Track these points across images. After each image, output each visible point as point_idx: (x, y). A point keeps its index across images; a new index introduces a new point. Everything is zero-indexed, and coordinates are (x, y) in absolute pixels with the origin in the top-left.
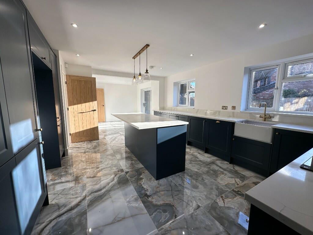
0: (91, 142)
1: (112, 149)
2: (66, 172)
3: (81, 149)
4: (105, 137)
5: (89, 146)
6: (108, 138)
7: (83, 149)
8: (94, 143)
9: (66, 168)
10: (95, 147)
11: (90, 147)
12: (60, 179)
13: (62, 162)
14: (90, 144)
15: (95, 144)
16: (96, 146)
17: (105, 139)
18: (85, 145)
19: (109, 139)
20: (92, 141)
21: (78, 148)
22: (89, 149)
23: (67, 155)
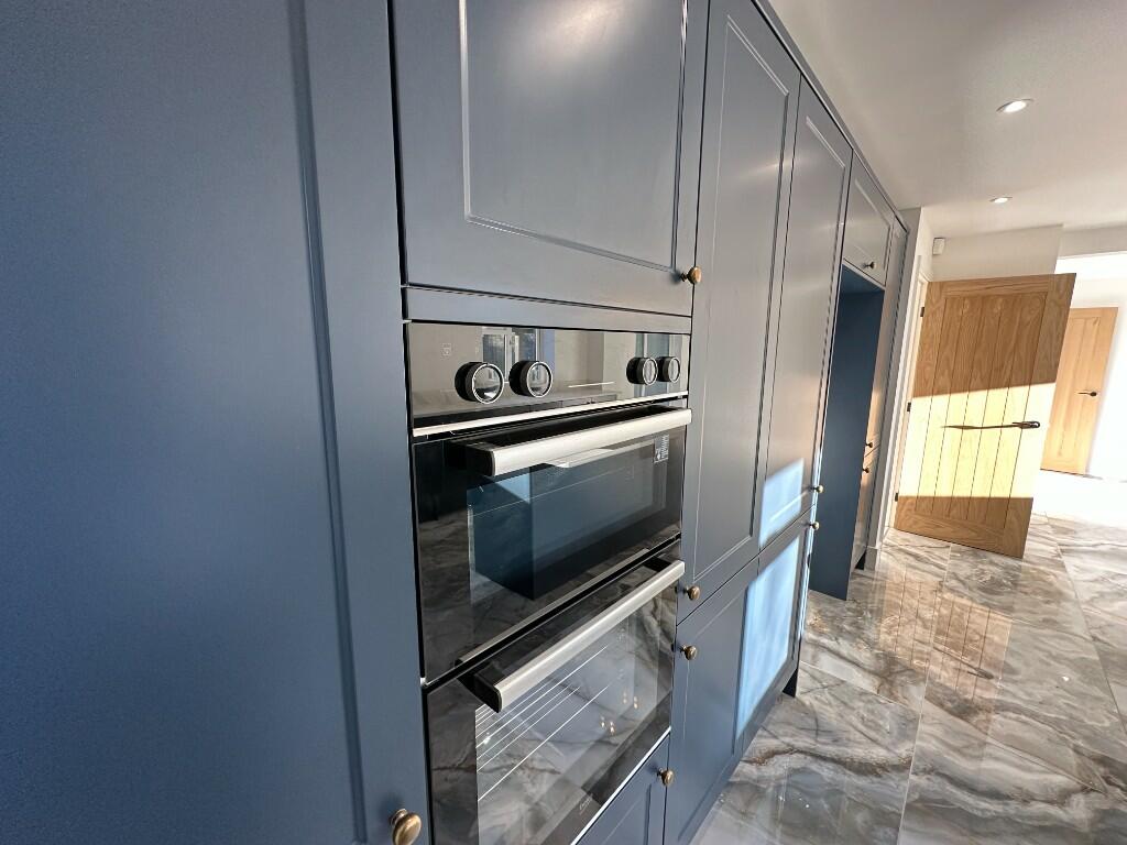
0: (976, 555)
1: (1095, 638)
2: (859, 628)
3: (926, 567)
4: (1065, 559)
5: (966, 568)
6: (1084, 570)
7: (936, 569)
8: (992, 563)
9: (860, 613)
10: (991, 588)
11: (968, 578)
12: (836, 639)
13: (852, 585)
14: (971, 559)
15: (994, 569)
16: (1001, 585)
17: (1062, 566)
18: (947, 557)
19: (1088, 577)
20: (981, 553)
21: (917, 557)
22: (964, 584)
23: (872, 569)
